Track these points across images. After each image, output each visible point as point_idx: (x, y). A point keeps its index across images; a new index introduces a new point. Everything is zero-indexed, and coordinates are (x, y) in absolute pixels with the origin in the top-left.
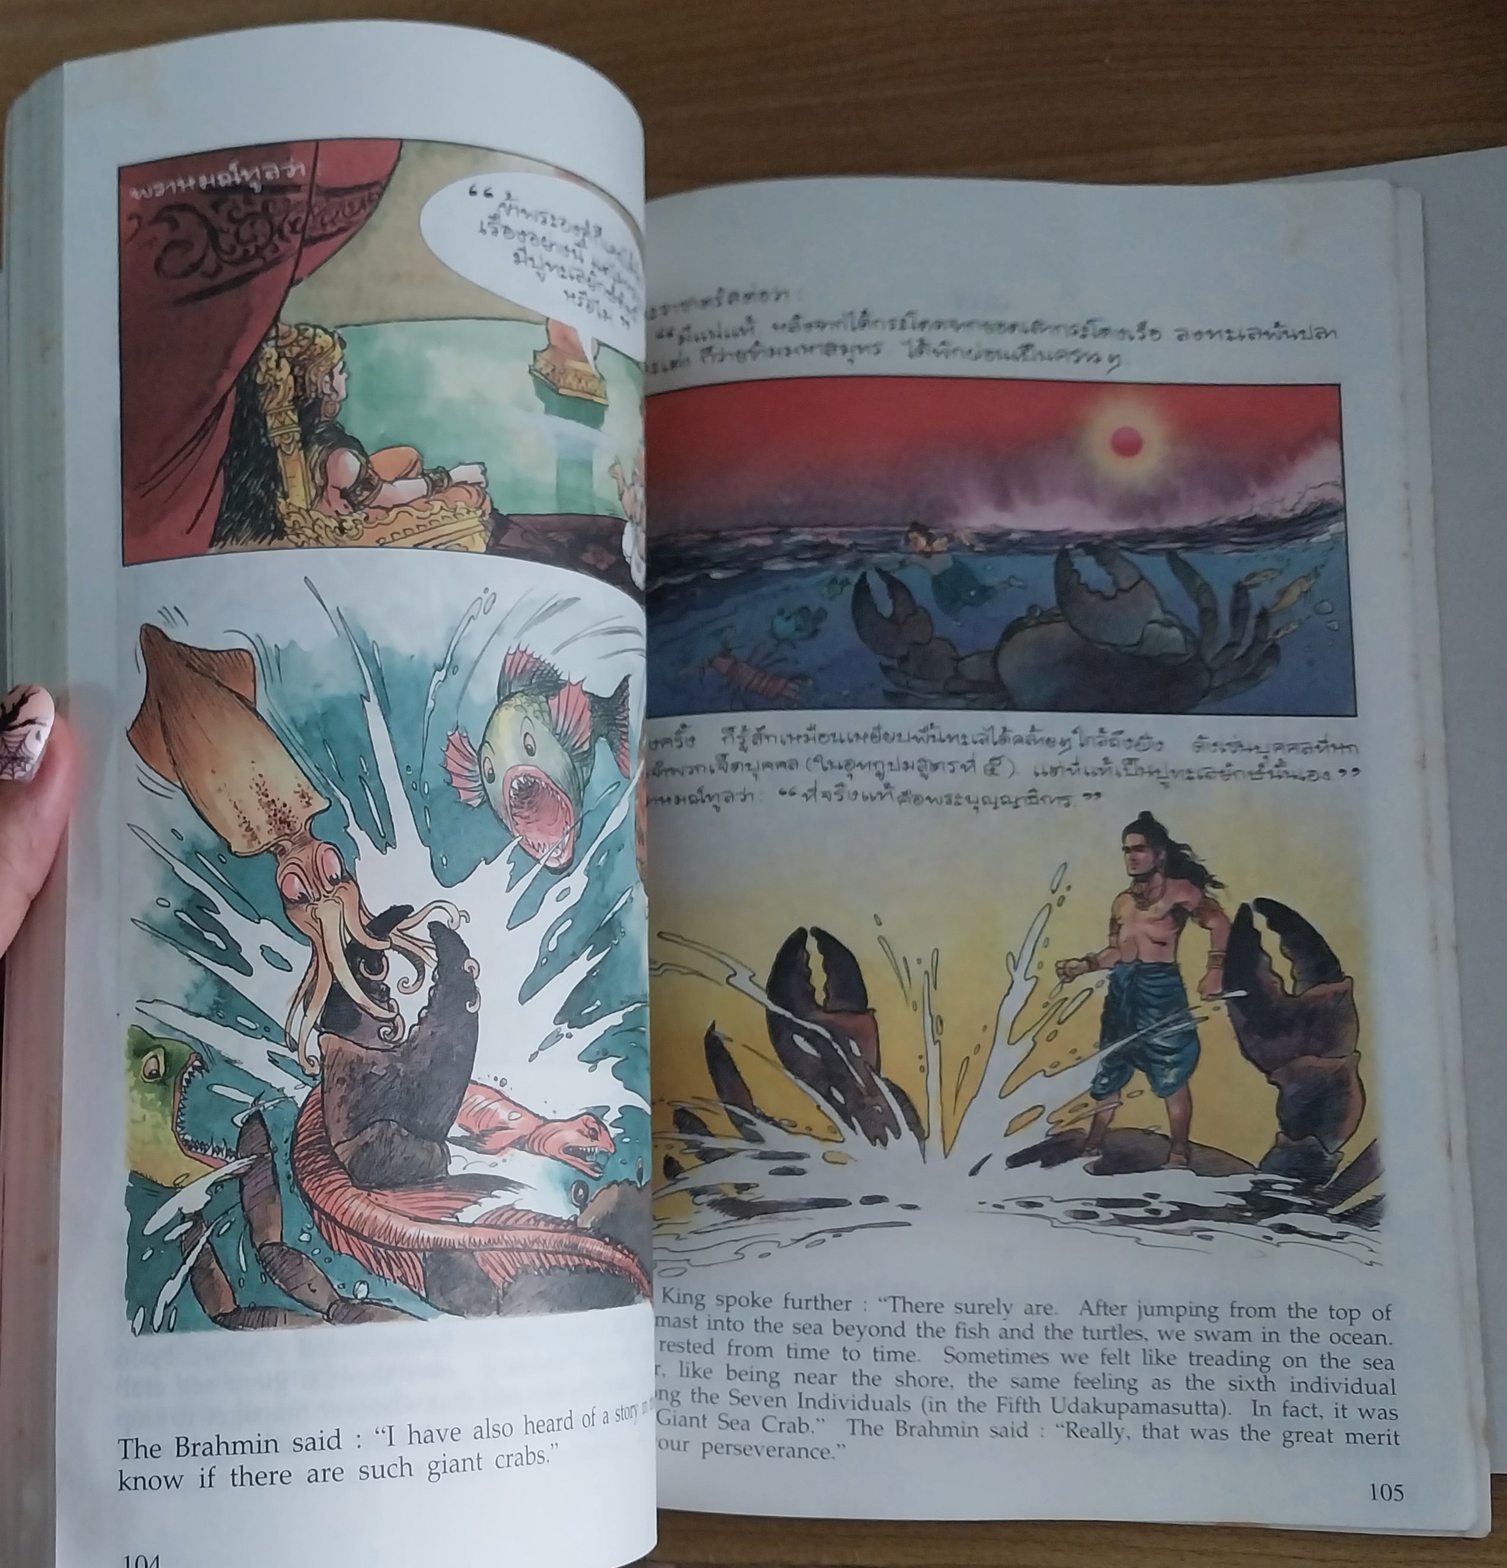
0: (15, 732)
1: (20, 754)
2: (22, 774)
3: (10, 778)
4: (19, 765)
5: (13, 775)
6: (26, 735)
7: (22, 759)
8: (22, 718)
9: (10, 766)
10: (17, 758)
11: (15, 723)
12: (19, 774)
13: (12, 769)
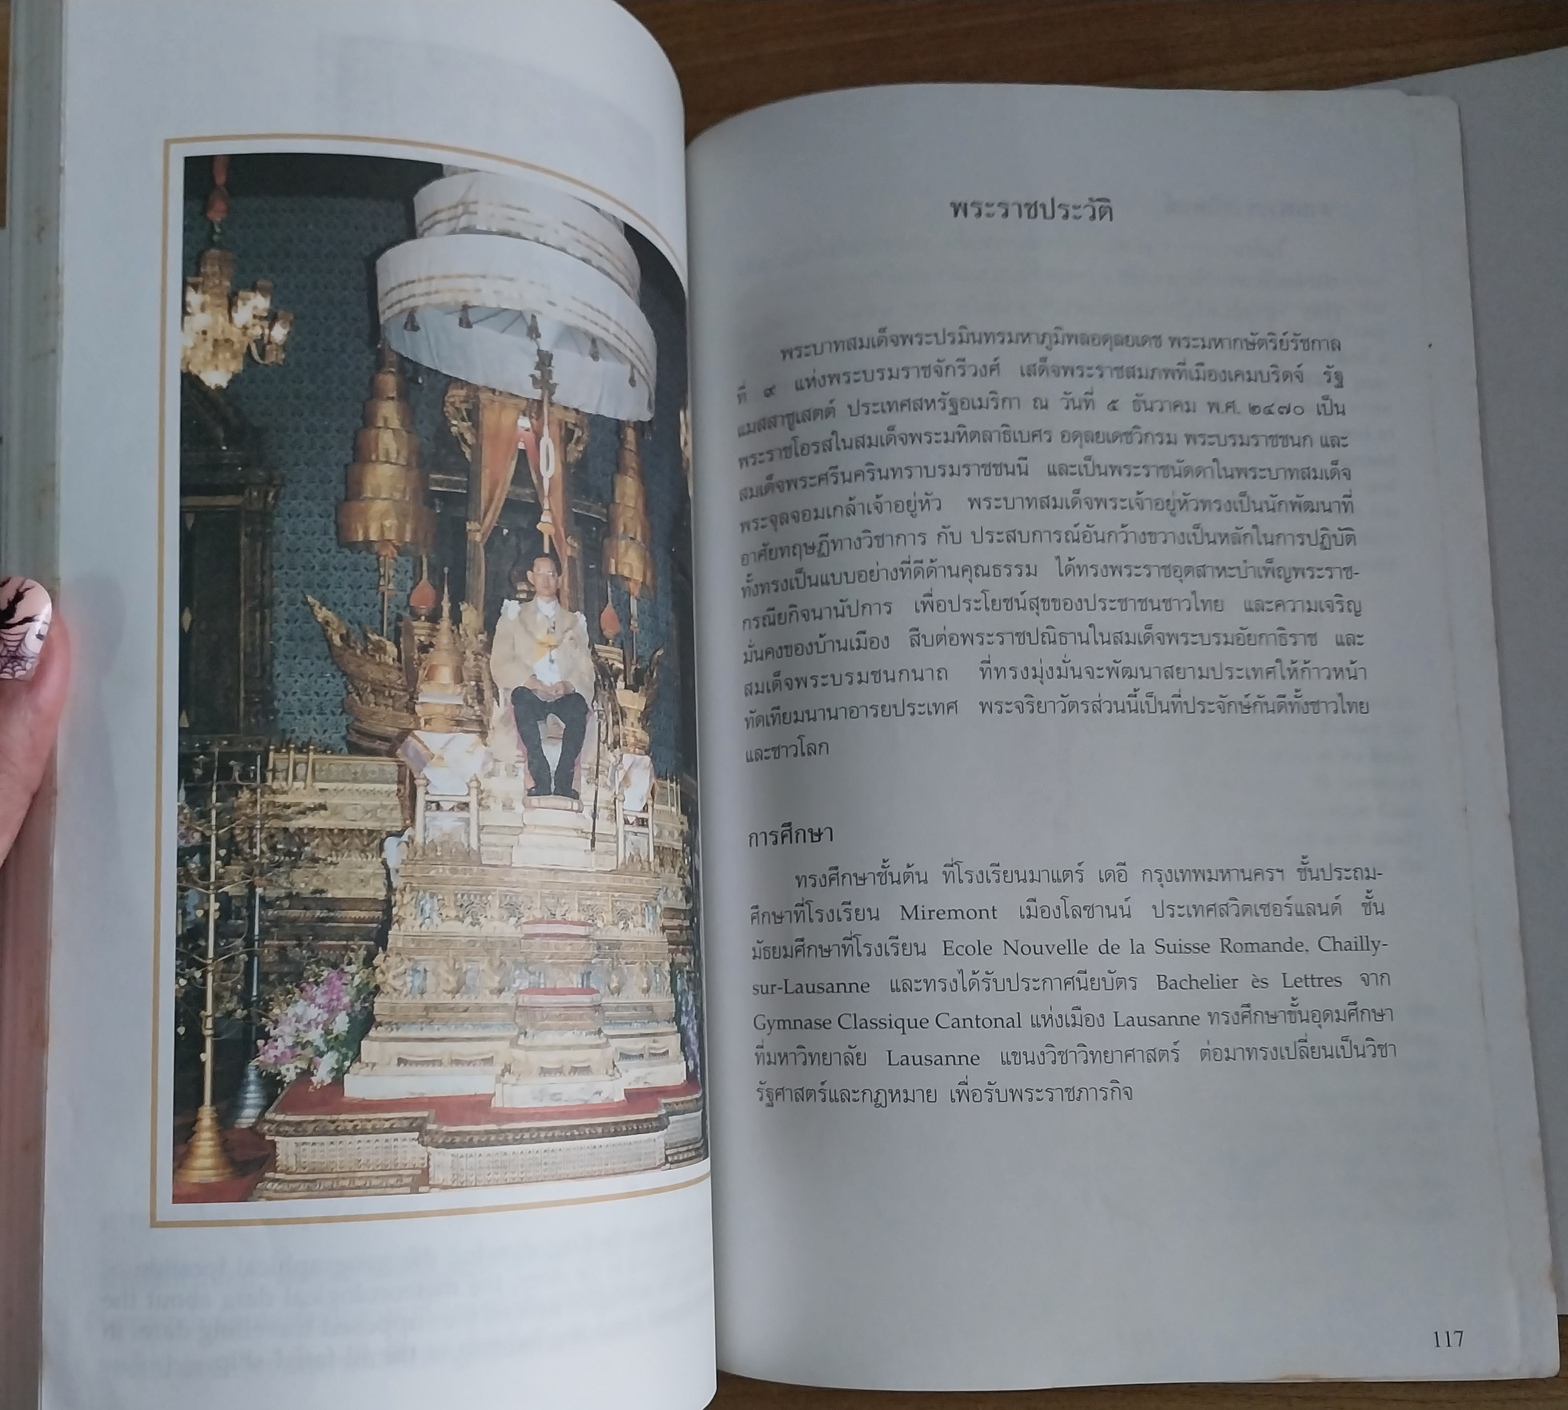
0: (13, 630)
1: (20, 652)
2: (24, 672)
3: (11, 677)
4: (20, 665)
5: (13, 674)
6: (25, 633)
7: (22, 658)
8: (19, 616)
9: (10, 665)
10: (16, 658)
11: (12, 621)
12: (19, 674)
13: (12, 668)
